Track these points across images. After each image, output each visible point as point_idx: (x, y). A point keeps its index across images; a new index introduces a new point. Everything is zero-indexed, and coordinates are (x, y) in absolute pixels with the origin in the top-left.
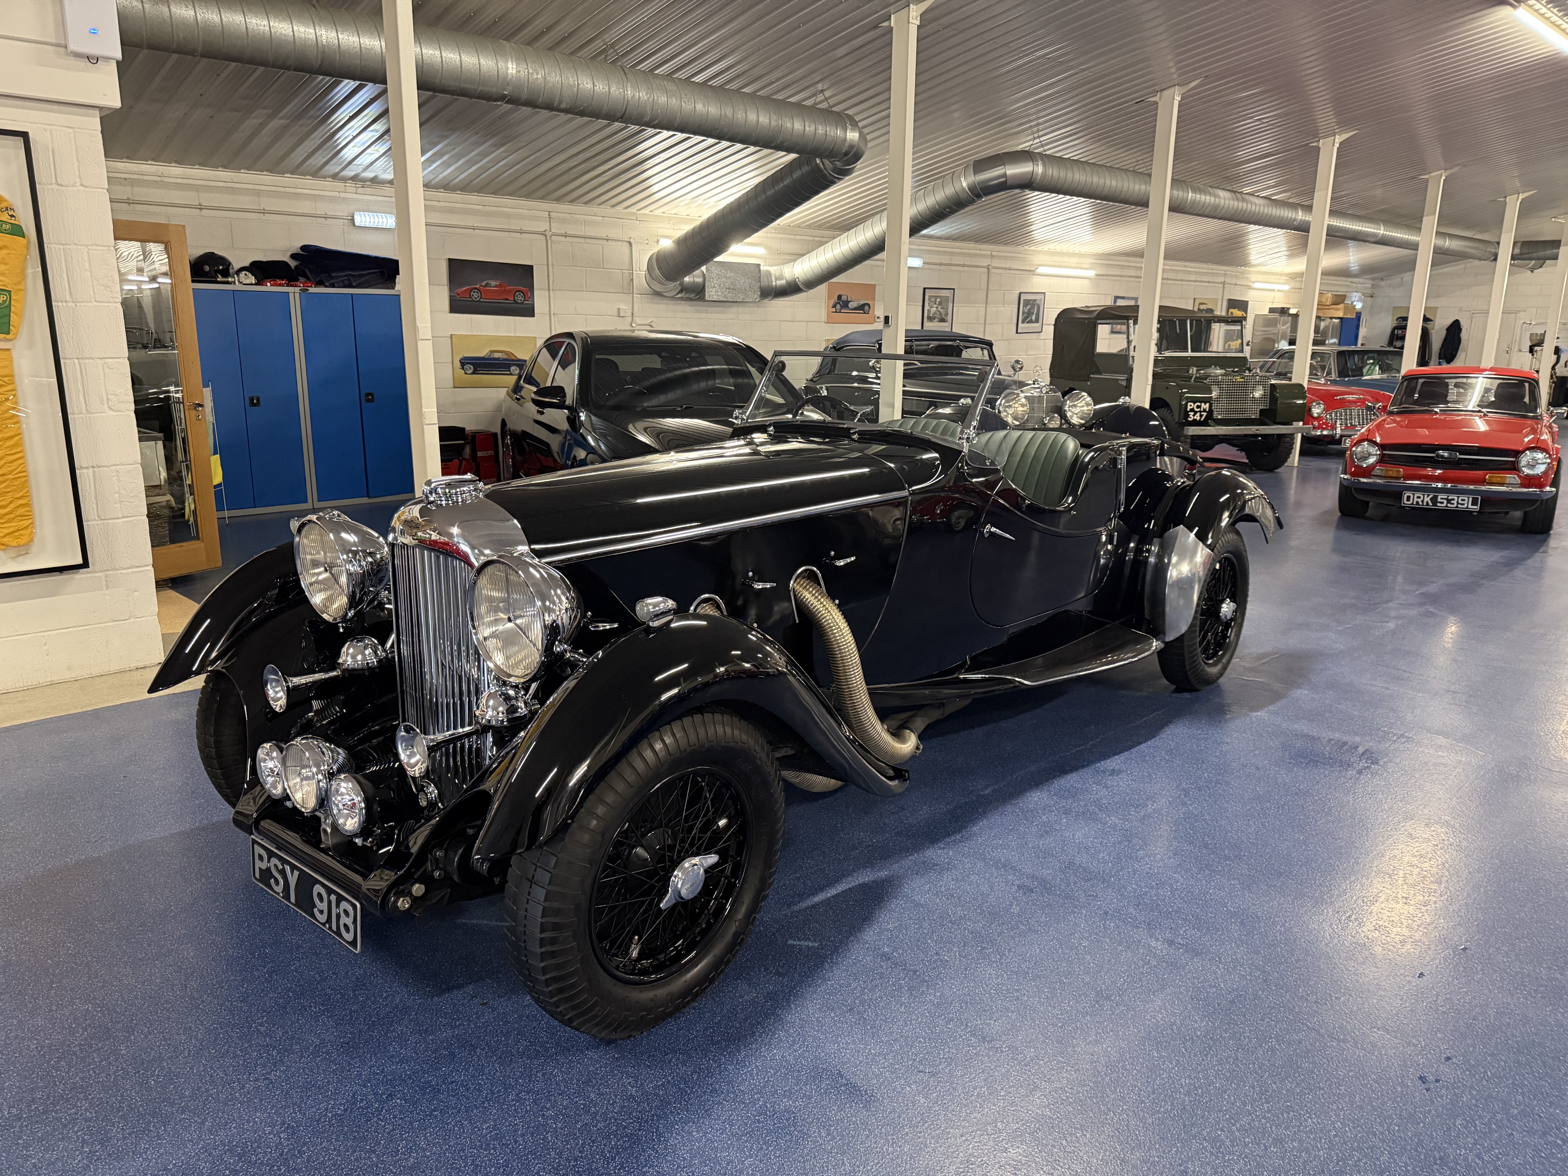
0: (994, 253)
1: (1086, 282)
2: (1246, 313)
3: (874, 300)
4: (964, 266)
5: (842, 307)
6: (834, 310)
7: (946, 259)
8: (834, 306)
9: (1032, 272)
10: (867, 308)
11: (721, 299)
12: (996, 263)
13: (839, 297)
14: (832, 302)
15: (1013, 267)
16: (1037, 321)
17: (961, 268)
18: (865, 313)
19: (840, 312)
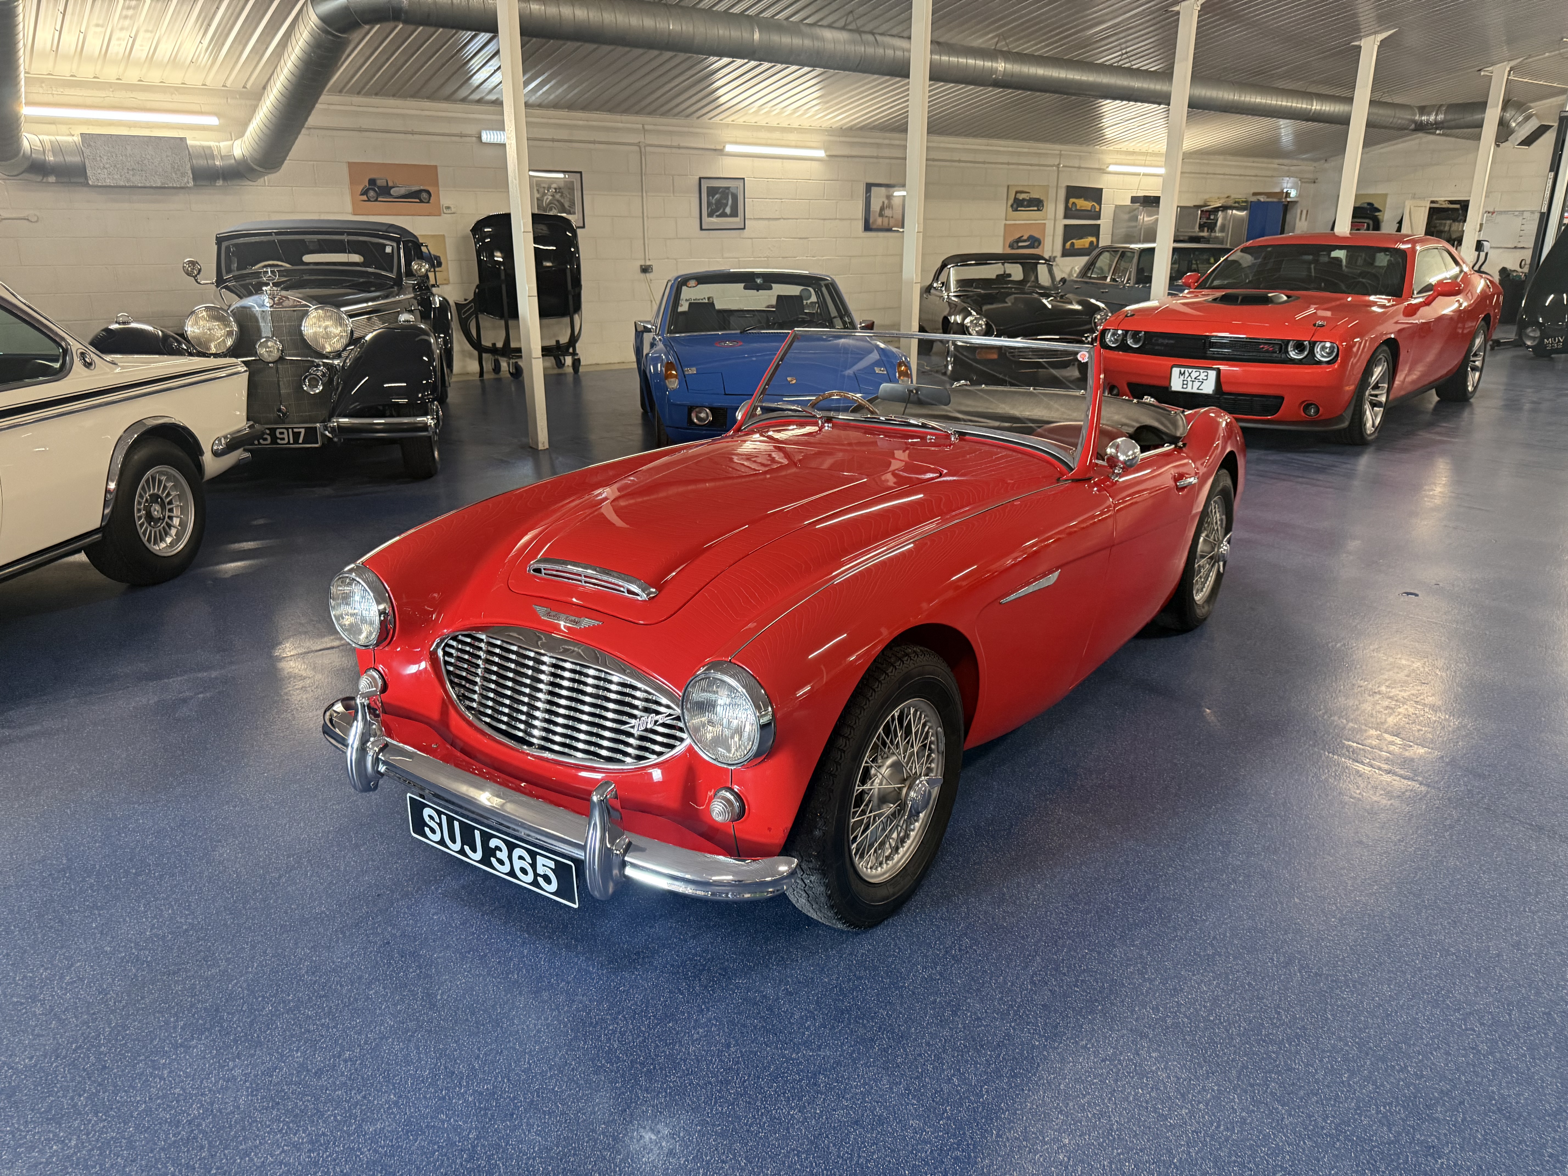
0: (646, 127)
1: (815, 164)
2: (1100, 203)
3: (436, 184)
4: (594, 142)
5: (378, 195)
6: (365, 197)
7: (563, 134)
8: (365, 193)
9: (720, 152)
10: (424, 195)
11: (122, 183)
12: (651, 139)
13: (372, 182)
14: (360, 188)
15: (682, 144)
16: (734, 214)
17: (591, 146)
18: (421, 202)
19: (376, 200)
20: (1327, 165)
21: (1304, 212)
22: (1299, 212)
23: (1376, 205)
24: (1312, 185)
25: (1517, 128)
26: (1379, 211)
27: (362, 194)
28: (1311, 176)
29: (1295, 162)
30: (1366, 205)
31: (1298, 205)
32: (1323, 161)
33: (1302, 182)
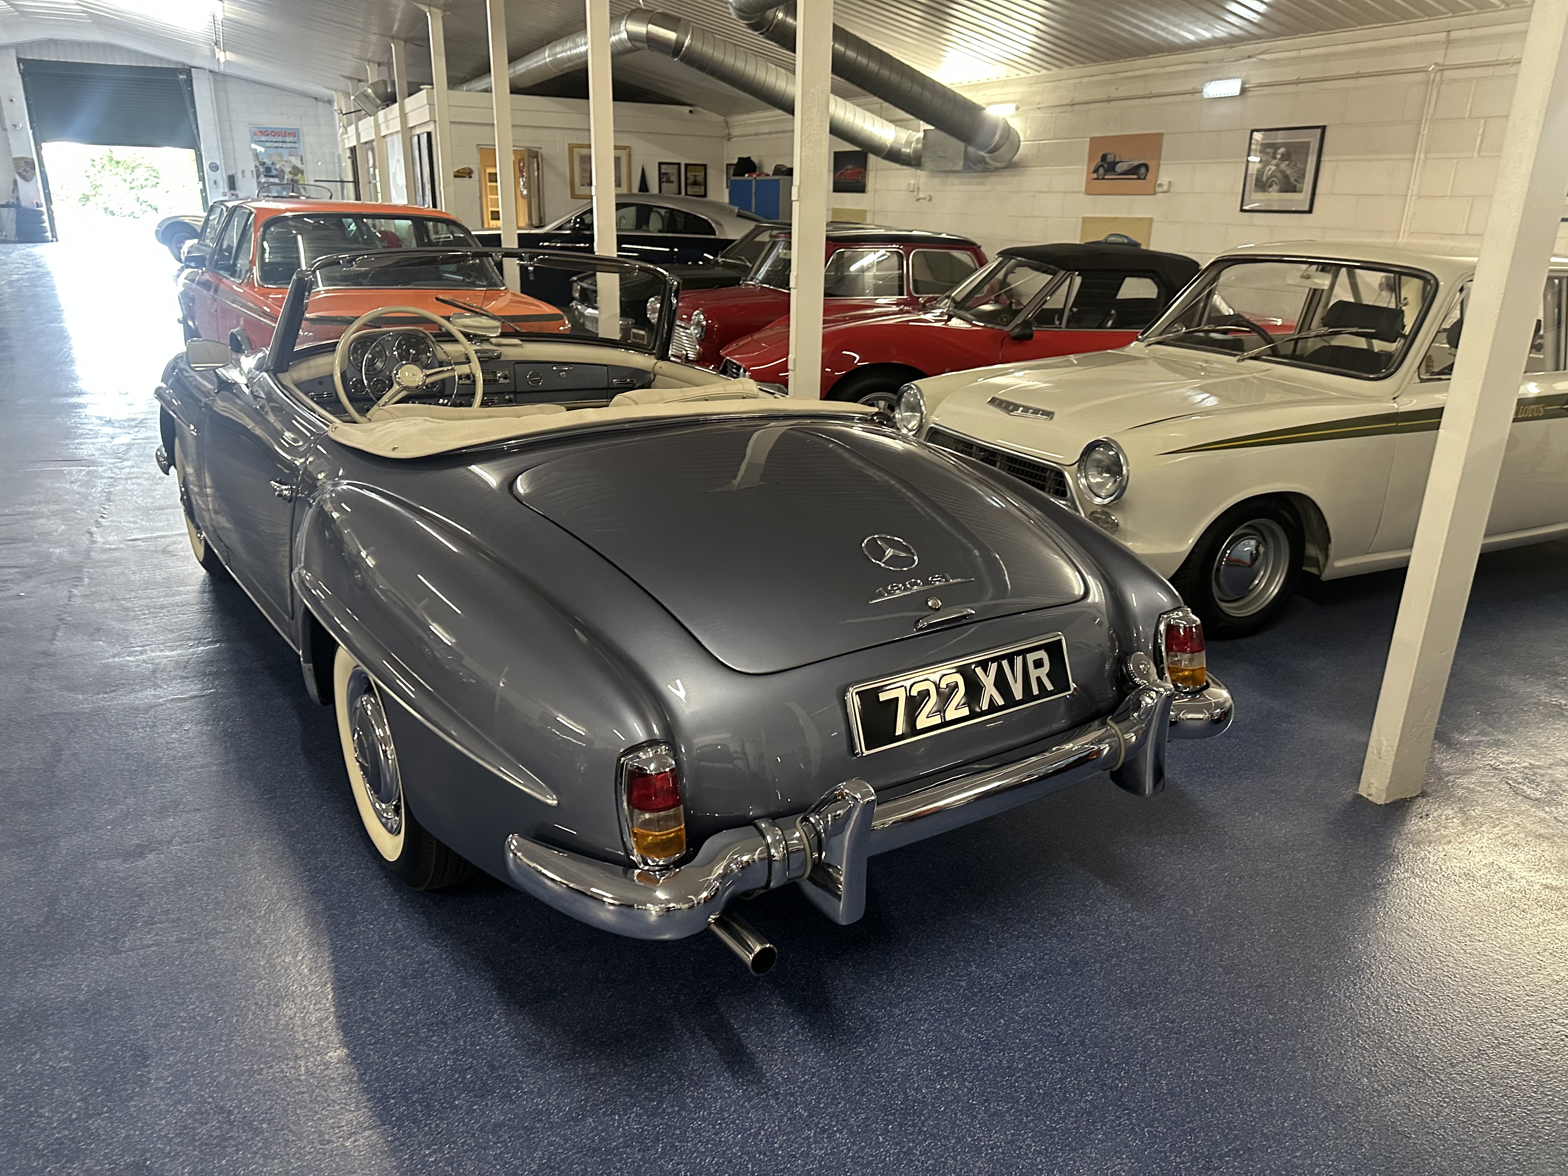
3: (1159, 157)
5: (1106, 171)
6: (1095, 176)
7: (1312, 71)
8: (1096, 171)
10: (1143, 170)
14: (1093, 166)
17: (1352, 83)
18: (1139, 178)
19: (1103, 179)
27: (1094, 172)
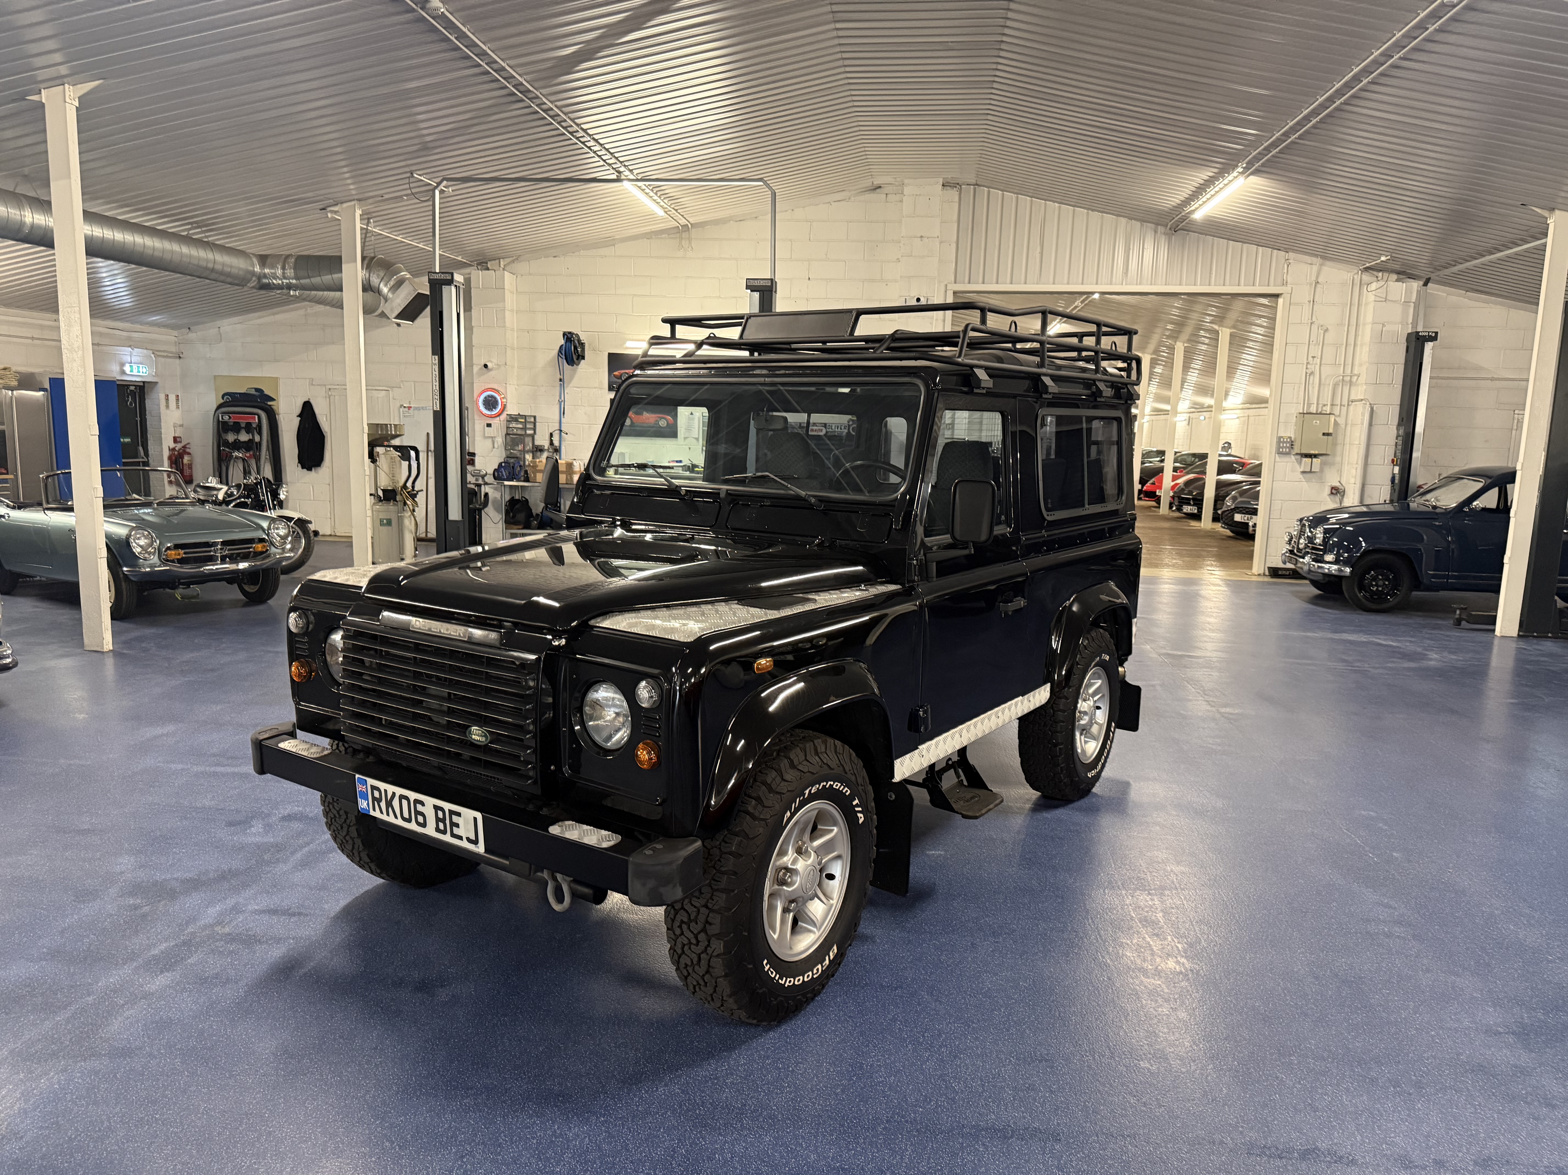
20: (192, 336)
21: (172, 398)
22: (162, 397)
23: (266, 392)
24: (178, 361)
25: (390, 295)
26: (273, 399)
28: (173, 349)
29: (138, 327)
30: (253, 392)
31: (160, 385)
32: (186, 330)
33: (156, 356)
